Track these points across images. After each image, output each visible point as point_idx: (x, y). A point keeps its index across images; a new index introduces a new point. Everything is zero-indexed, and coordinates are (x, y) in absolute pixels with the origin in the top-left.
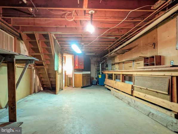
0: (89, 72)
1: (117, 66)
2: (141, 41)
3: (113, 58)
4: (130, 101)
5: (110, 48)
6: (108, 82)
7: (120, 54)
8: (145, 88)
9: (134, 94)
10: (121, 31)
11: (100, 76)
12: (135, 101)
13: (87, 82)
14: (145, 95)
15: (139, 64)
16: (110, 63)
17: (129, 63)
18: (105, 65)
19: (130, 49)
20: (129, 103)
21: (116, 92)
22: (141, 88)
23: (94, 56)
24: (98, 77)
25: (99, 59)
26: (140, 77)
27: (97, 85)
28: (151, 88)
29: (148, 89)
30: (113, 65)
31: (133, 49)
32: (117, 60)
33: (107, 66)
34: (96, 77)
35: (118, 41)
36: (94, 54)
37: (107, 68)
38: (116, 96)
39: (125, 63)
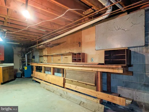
0: (12, 64)
1: (45, 58)
2: (69, 39)
3: (41, 50)
4: (62, 93)
5: (38, 40)
6: (37, 74)
7: (48, 47)
8: (77, 81)
9: (66, 86)
10: (53, 26)
11: (26, 68)
12: (67, 92)
13: (10, 76)
14: (76, 87)
15: (67, 58)
16: (37, 55)
17: (58, 56)
18: (31, 57)
19: (58, 44)
20: (61, 95)
21: (46, 84)
22: (72, 81)
23: (18, 46)
24: (24, 69)
25: (24, 49)
26: (71, 71)
27: (22, 77)
28: (81, 81)
29: (79, 81)
30: (41, 56)
31: (62, 45)
32: (45, 53)
33: (34, 57)
34: (20, 69)
35: (48, 35)
36: (19, 44)
37: (33, 59)
38: (46, 89)
39: (53, 56)
